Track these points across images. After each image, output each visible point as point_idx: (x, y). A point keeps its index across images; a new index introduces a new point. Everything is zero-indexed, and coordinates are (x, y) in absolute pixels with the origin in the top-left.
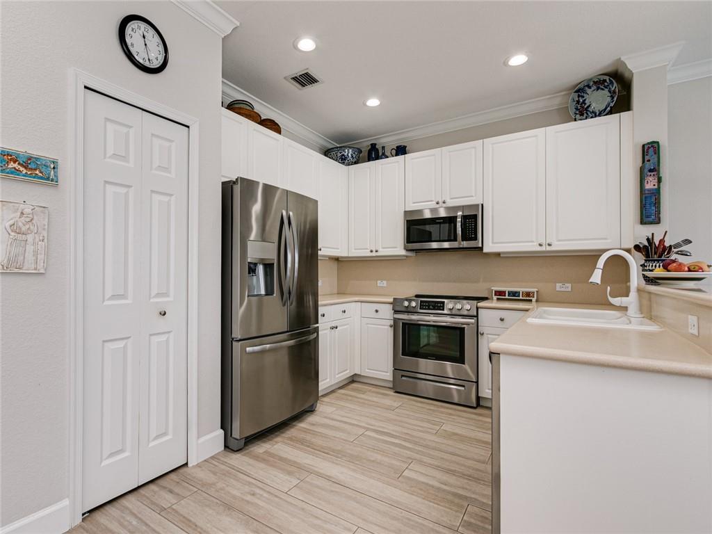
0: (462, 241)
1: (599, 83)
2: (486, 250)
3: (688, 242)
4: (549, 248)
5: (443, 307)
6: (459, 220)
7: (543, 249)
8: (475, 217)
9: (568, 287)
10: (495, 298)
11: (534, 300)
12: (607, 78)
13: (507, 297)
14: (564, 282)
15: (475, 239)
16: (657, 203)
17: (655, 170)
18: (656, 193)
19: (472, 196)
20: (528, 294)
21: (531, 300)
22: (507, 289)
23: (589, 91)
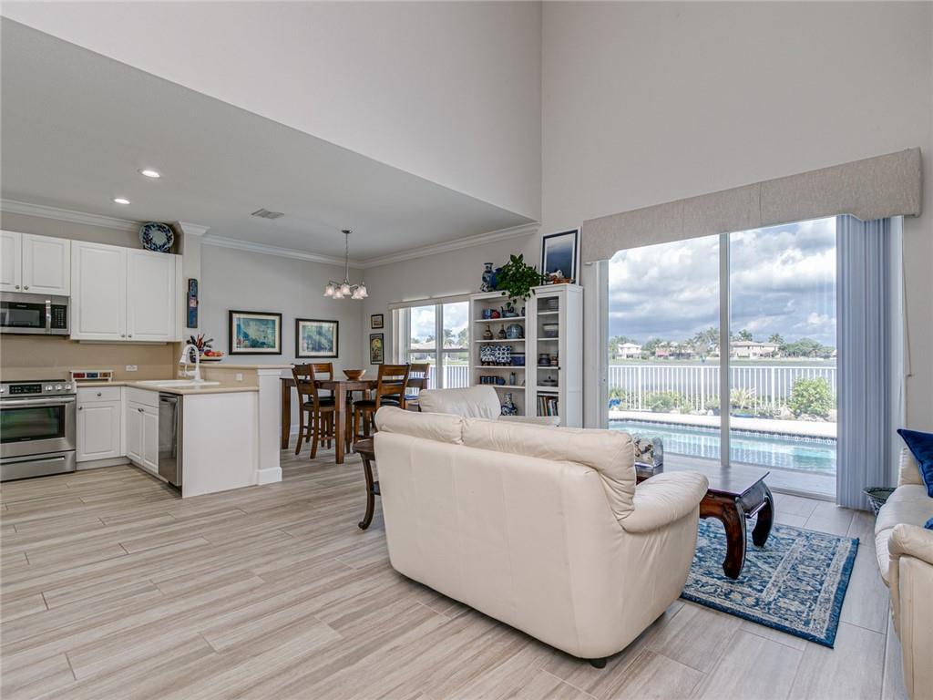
0: (52, 327)
1: (161, 227)
2: (72, 338)
3: (212, 340)
4: (128, 339)
5: (40, 389)
6: (48, 308)
7: (124, 339)
8: (65, 308)
9: (135, 368)
10: (73, 379)
11: (110, 379)
12: (167, 227)
13: (86, 378)
14: (131, 364)
15: (65, 327)
16: (196, 316)
17: (195, 296)
18: (196, 309)
19: (58, 288)
20: (105, 375)
21: (107, 380)
22: (86, 372)
23: (153, 229)
